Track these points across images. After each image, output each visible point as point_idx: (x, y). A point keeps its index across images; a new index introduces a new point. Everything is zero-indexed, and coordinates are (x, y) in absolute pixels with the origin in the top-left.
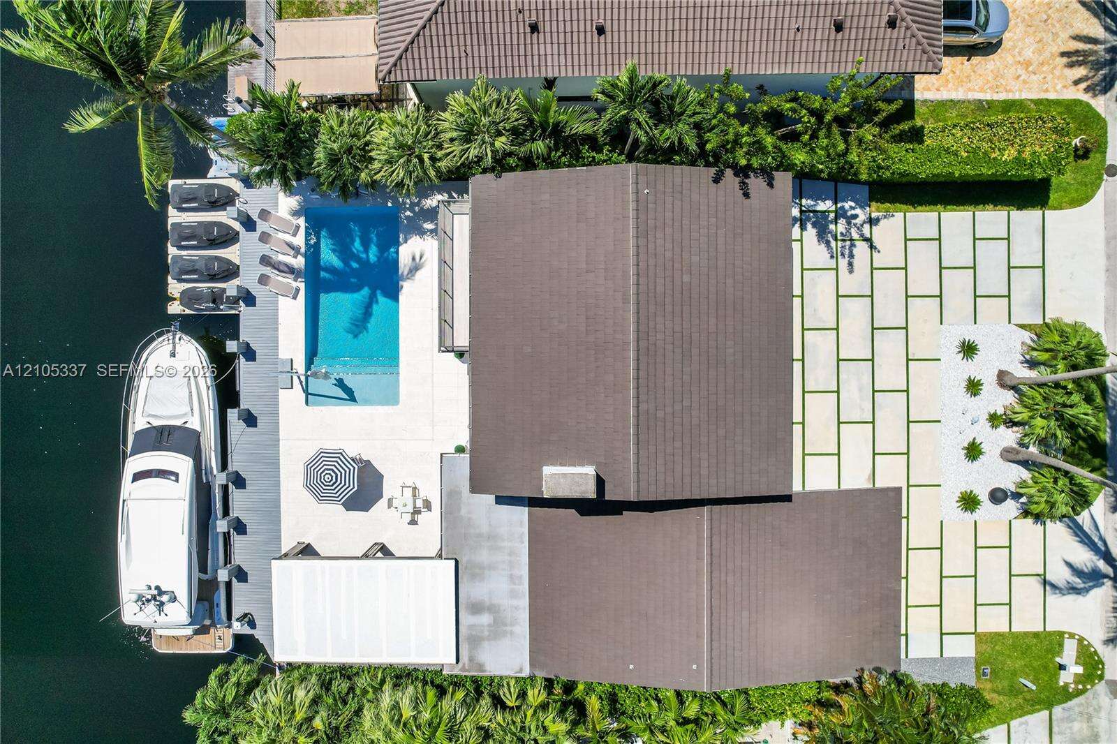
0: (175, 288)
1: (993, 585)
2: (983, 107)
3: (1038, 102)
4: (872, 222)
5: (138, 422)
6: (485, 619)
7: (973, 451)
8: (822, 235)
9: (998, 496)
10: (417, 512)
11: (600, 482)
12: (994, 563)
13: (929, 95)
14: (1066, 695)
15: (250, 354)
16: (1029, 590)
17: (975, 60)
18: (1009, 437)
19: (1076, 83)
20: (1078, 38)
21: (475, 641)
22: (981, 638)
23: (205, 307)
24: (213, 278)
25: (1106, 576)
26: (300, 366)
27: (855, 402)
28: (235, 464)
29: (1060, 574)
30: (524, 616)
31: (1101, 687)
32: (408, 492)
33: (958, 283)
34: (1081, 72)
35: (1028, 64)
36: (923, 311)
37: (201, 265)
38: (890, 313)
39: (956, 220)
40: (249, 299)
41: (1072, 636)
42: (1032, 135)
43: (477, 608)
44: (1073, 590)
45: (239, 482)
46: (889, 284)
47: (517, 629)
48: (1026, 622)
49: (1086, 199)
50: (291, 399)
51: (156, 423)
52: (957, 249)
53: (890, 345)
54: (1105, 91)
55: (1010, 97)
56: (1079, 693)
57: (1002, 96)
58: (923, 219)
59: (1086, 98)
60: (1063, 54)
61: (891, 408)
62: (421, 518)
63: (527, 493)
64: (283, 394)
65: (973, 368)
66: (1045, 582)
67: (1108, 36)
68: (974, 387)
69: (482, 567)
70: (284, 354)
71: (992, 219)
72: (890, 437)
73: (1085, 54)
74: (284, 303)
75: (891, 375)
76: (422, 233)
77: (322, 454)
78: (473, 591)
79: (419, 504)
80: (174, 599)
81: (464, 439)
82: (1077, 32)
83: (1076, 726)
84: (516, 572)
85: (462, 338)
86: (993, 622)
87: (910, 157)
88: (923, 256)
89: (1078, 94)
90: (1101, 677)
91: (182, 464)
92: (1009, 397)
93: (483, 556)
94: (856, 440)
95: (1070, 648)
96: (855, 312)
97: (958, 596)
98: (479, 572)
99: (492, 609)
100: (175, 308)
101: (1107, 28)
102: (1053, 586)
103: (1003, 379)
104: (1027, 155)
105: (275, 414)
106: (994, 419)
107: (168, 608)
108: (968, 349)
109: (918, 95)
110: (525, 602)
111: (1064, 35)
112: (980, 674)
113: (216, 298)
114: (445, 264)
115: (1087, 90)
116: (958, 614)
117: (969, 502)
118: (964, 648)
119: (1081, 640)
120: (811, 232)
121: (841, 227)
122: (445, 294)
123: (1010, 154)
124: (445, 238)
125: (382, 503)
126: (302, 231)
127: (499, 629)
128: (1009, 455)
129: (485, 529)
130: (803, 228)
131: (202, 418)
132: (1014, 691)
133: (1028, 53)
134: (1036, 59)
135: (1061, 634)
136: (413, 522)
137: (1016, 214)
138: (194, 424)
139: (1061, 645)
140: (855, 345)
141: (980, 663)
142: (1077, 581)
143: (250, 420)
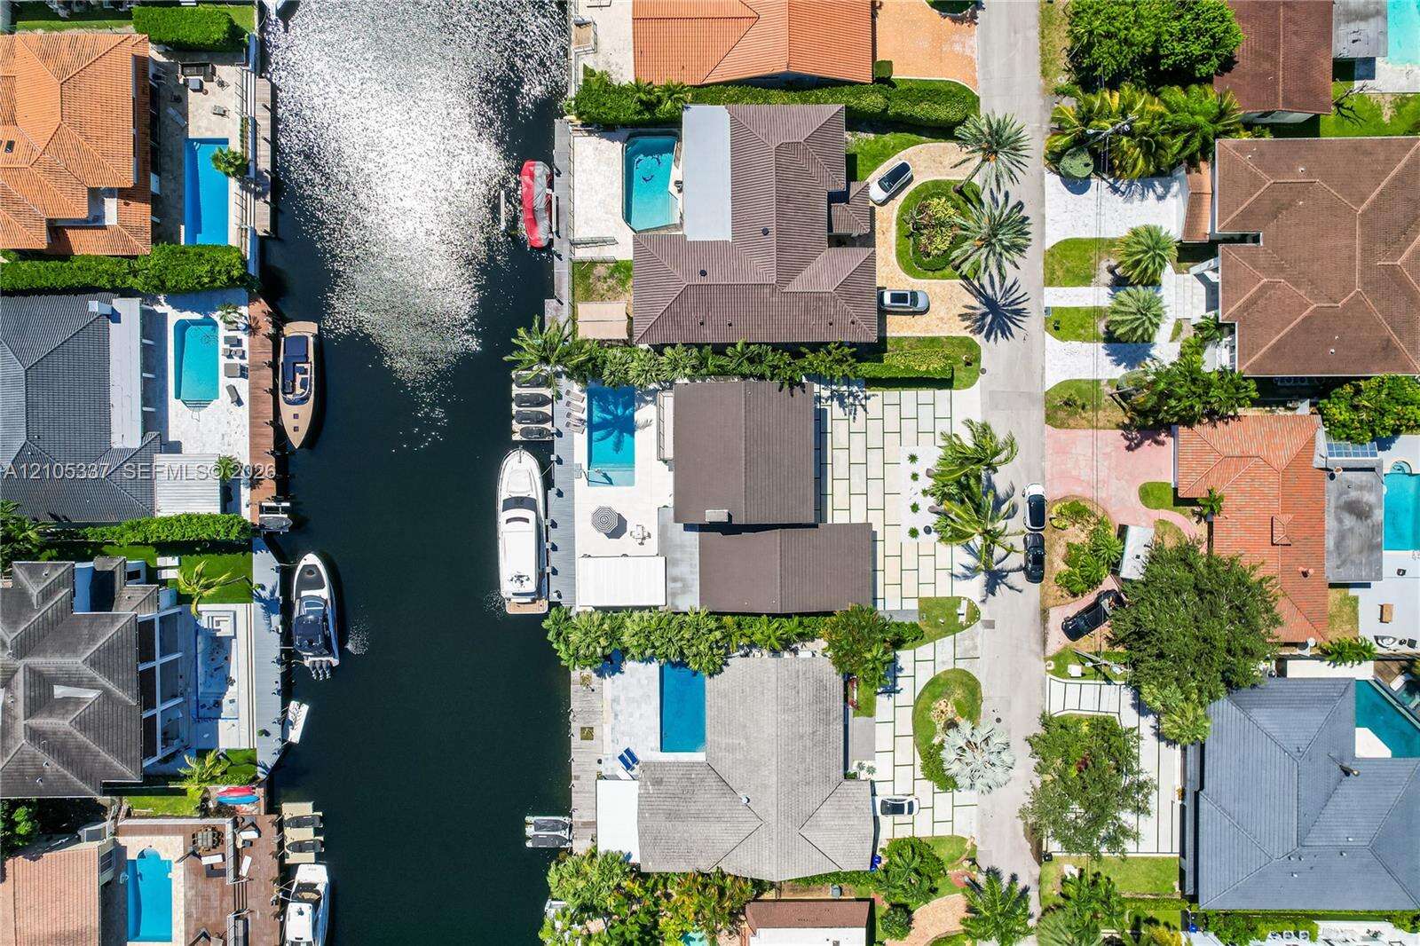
0: (516, 426)
1: (927, 573)
2: (919, 339)
3: (947, 338)
4: (867, 398)
5: (503, 494)
6: (679, 585)
7: (915, 508)
8: (842, 404)
9: (928, 530)
10: (644, 538)
11: (730, 516)
12: (927, 563)
13: (894, 335)
14: (962, 628)
15: (559, 461)
16: (943, 578)
17: (916, 317)
18: (931, 501)
19: (966, 328)
20: (966, 307)
21: (674, 595)
22: (920, 600)
23: (534, 437)
24: (539, 422)
25: (981, 570)
26: (585, 467)
27: (858, 484)
28: (552, 516)
29: (959, 570)
30: (697, 583)
31: (979, 624)
32: (640, 528)
33: (909, 426)
34: (968, 323)
35: (942, 319)
36: (892, 439)
37: (533, 416)
38: (875, 440)
39: (908, 395)
40: (559, 434)
41: (965, 599)
42: (934, 358)
43: (675, 580)
44: (966, 577)
45: (554, 525)
46: (875, 427)
47: (693, 589)
48: (944, 591)
49: (972, 384)
50: (580, 484)
51: (513, 495)
52: (909, 409)
53: (875, 457)
54: (980, 332)
55: (934, 335)
56: (969, 626)
57: (930, 335)
58: (892, 395)
59: (971, 335)
60: (960, 315)
61: (875, 487)
62: (645, 542)
63: (698, 522)
64: (577, 482)
65: (915, 468)
66: (952, 575)
67: (982, 306)
68: (915, 477)
69: (677, 560)
70: (576, 461)
71: (926, 394)
72: (875, 501)
73: (970, 315)
74: (576, 435)
75: (875, 471)
76: (647, 402)
77: (601, 509)
78: (674, 571)
79: (646, 534)
80: (528, 579)
81: (670, 502)
82: (964, 304)
83: (967, 642)
84: (694, 562)
85: (669, 453)
86: (927, 592)
87: (878, 369)
88: (892, 413)
89: (967, 334)
90: (979, 619)
91: (530, 515)
92: (931, 481)
93: (678, 555)
94: (859, 503)
95: (964, 604)
96: (858, 441)
97: (910, 580)
98: (676, 563)
99: (682, 580)
100: (516, 437)
101: (981, 302)
102: (957, 576)
103: (929, 474)
104: (931, 368)
105: (572, 490)
106: (925, 492)
107: (525, 583)
108: (913, 458)
109: (888, 335)
110: (697, 576)
111: (960, 305)
112: (921, 618)
113: (541, 432)
114: (660, 420)
115: (971, 332)
116: (910, 588)
117: (914, 533)
118: (913, 605)
119: (969, 600)
120: (836, 403)
121: (851, 400)
122: (660, 434)
123: (923, 368)
124: (660, 408)
125: (627, 535)
126: (586, 400)
127: (685, 589)
128: (932, 510)
129: (679, 543)
130: (832, 400)
131: (536, 492)
132: (937, 626)
133: (942, 314)
134: (946, 318)
135: (960, 598)
136: (642, 544)
137: (937, 392)
138: (533, 496)
139: (960, 603)
140: (858, 456)
141: (921, 610)
142: (968, 573)
143: (560, 494)
